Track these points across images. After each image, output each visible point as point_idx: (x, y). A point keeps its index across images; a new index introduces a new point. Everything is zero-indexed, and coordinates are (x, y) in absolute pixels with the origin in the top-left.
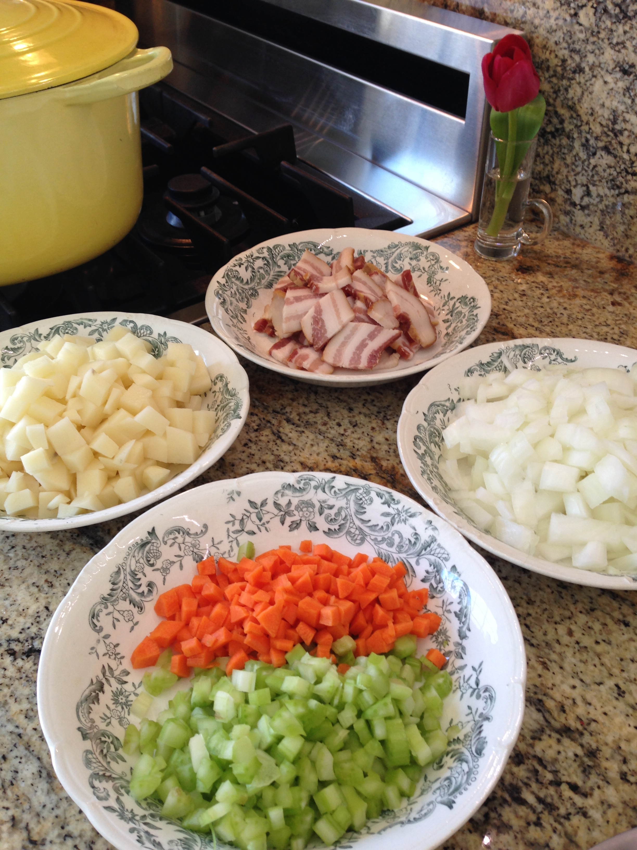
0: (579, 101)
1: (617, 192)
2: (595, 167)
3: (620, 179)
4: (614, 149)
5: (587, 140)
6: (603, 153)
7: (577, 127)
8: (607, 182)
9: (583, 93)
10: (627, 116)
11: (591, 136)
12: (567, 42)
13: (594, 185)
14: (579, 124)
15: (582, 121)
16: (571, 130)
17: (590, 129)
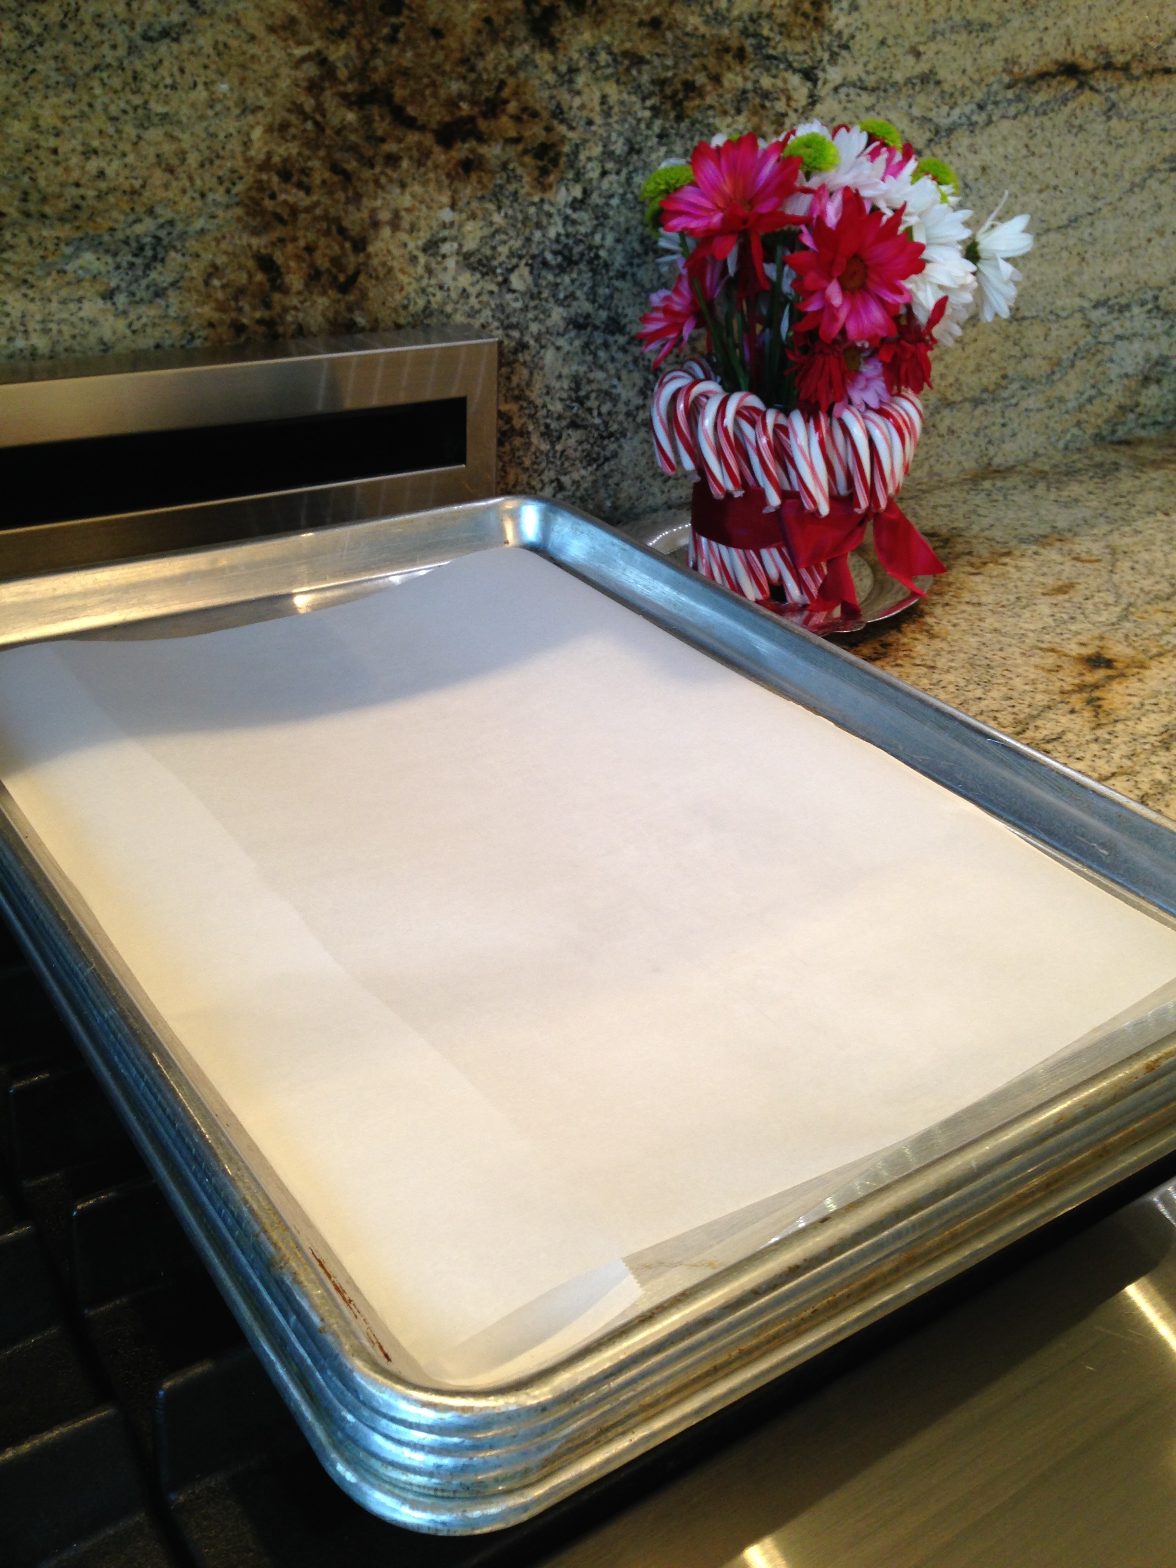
0: (529, 384)
1: (595, 466)
2: (563, 452)
3: (596, 449)
4: (583, 420)
5: (547, 426)
6: (570, 432)
7: (531, 416)
8: (581, 462)
9: (531, 374)
10: (591, 376)
11: (552, 419)
12: (499, 319)
13: (565, 474)
14: (533, 411)
15: (536, 407)
16: (524, 424)
17: (549, 411)
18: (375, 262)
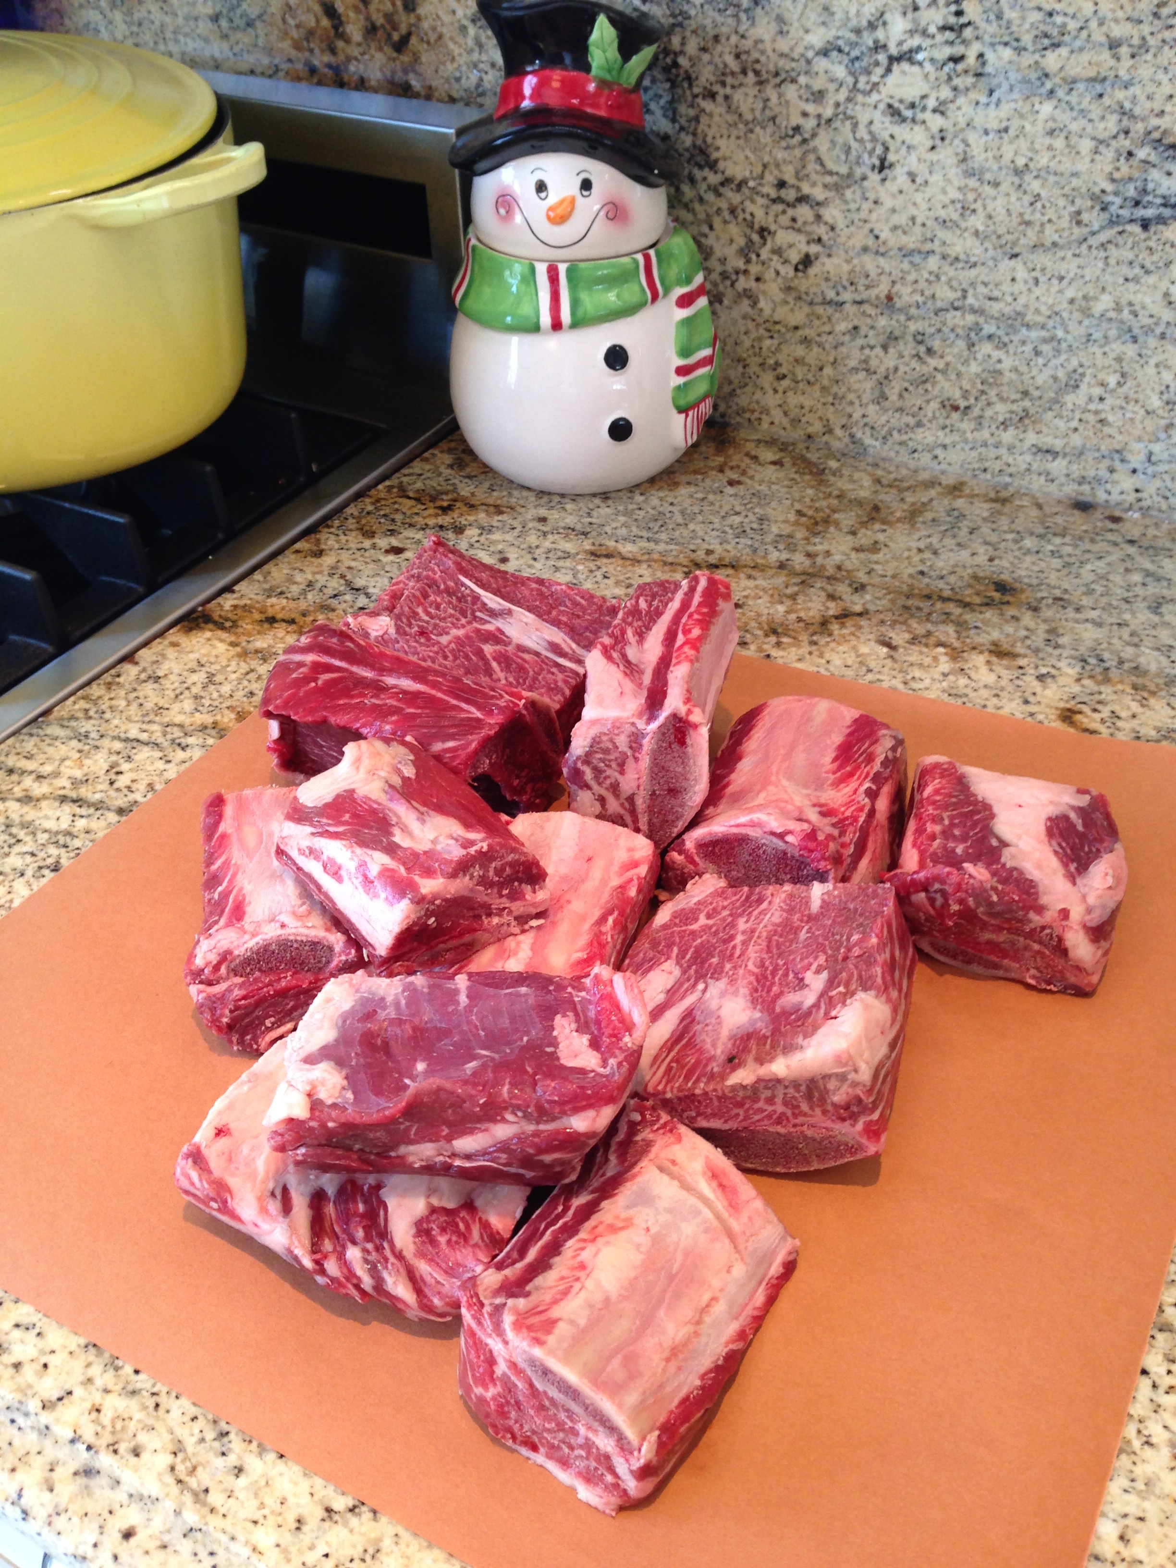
18: (426, 25)
